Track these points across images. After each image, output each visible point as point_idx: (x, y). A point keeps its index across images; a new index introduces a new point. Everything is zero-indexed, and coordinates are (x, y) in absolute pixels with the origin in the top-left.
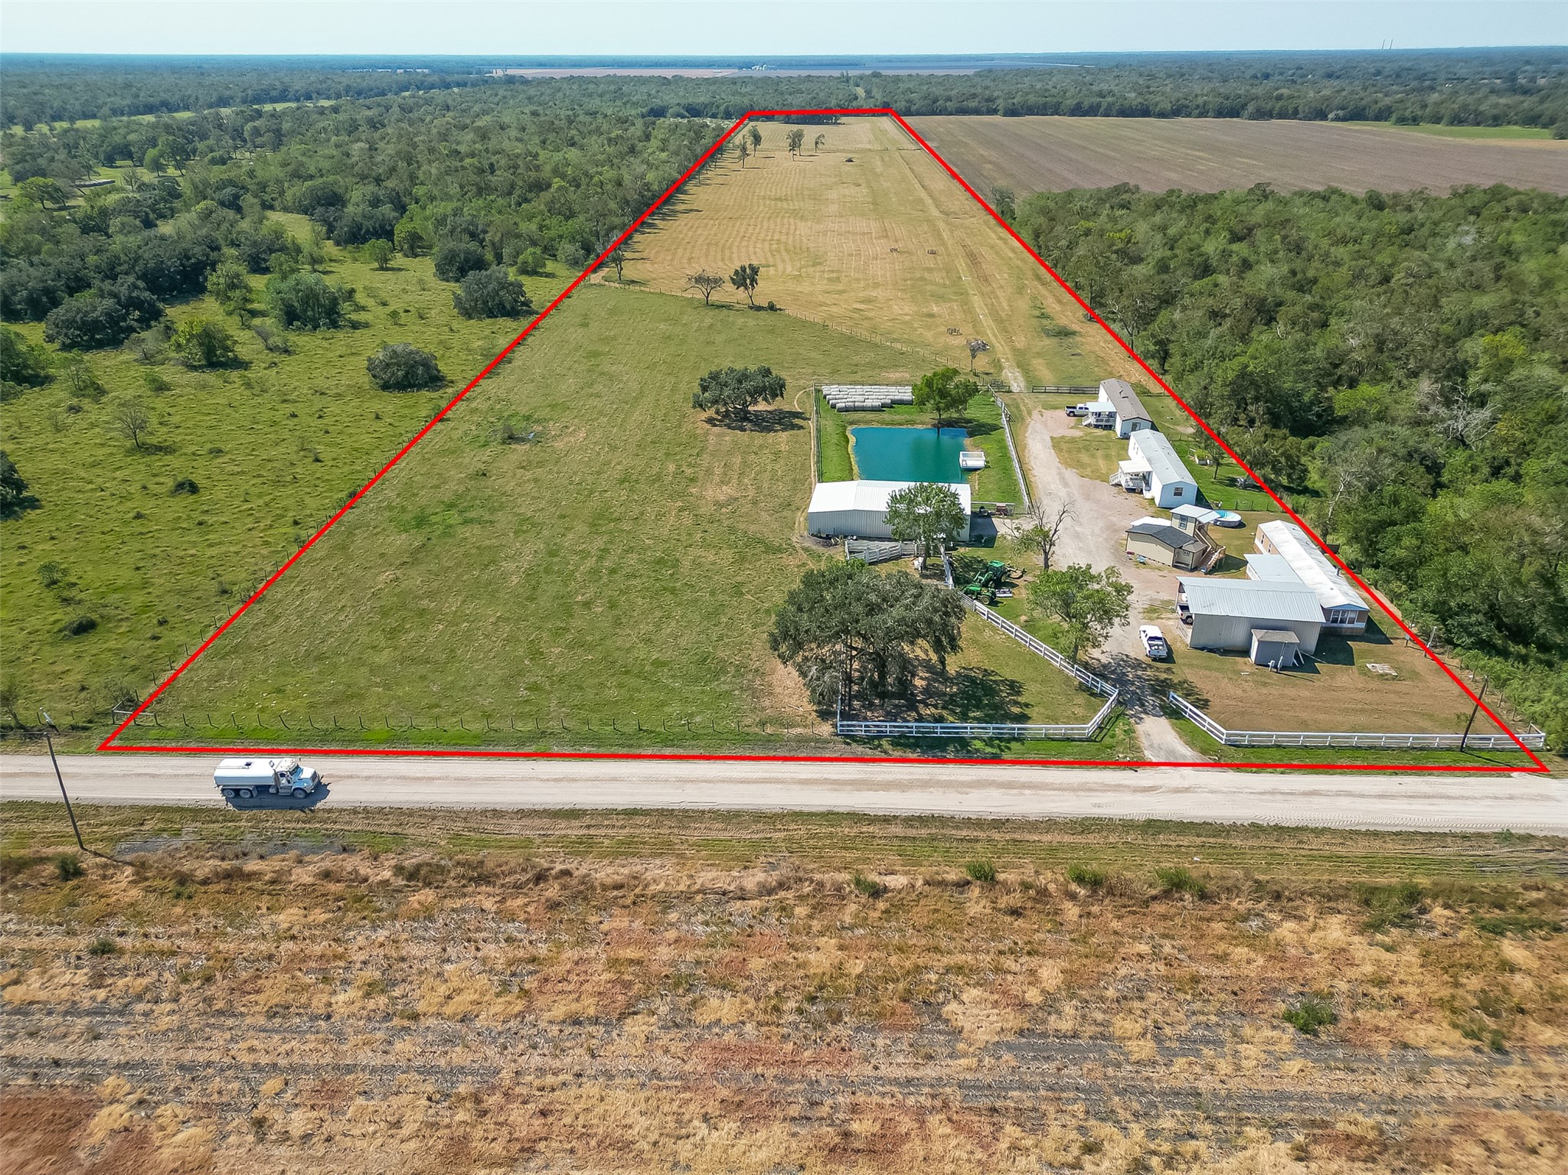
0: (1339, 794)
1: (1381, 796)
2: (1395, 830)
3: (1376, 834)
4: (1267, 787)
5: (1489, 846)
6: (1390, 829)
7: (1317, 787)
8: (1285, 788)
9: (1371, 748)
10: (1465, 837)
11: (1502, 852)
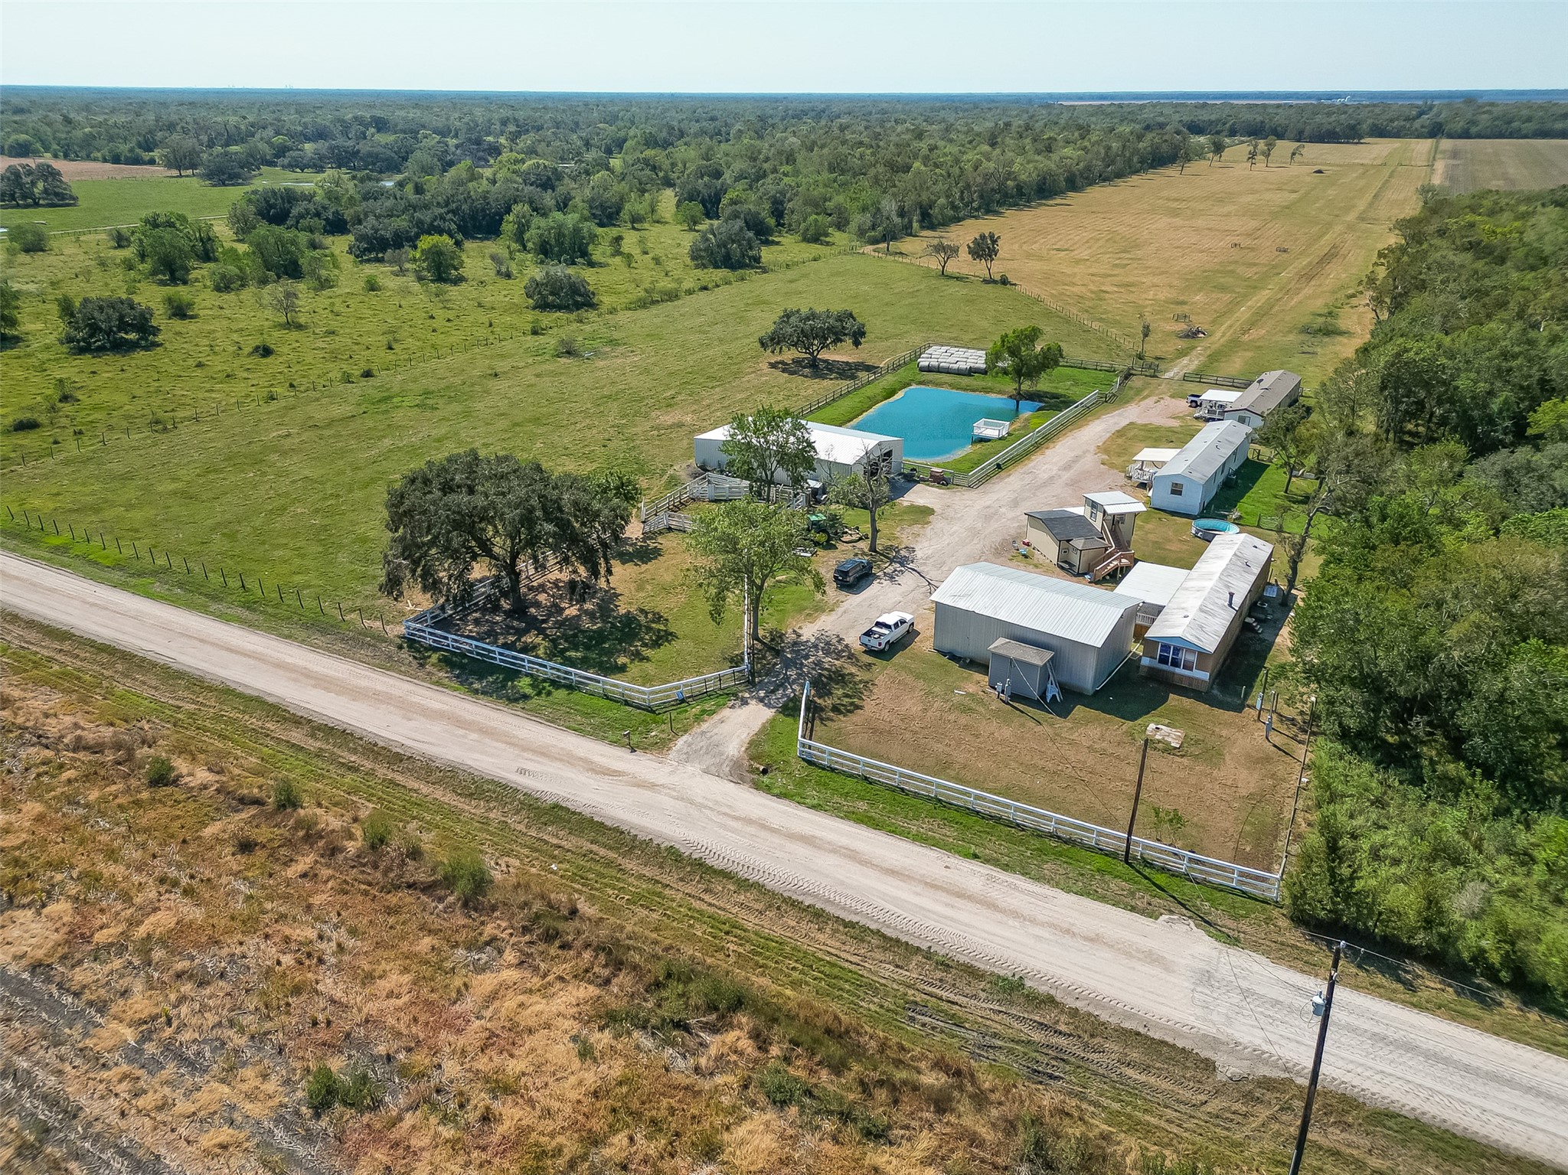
0: (835, 850)
1: (892, 872)
2: (848, 917)
3: (818, 916)
4: (756, 813)
5: (968, 990)
6: (843, 915)
7: (818, 833)
8: (775, 822)
9: (992, 817)
10: (945, 965)
11: (980, 1007)
